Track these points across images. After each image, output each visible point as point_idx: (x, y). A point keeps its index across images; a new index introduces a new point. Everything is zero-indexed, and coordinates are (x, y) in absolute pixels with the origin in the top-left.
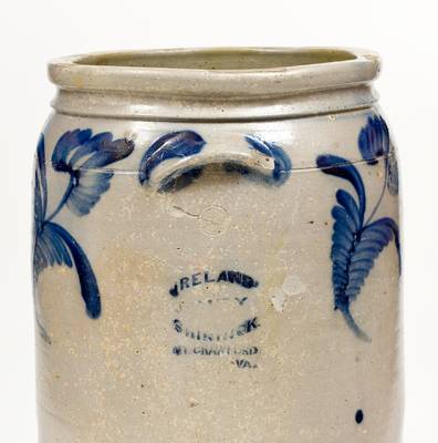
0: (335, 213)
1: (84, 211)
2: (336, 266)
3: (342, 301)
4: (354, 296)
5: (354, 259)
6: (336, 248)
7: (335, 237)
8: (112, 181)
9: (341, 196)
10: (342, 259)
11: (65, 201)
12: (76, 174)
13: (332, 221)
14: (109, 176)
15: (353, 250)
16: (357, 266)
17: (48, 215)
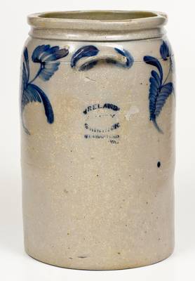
0: (151, 80)
1: (47, 79)
2: (151, 102)
3: (153, 116)
4: (158, 115)
5: (158, 99)
6: (151, 95)
7: (151, 90)
8: (59, 67)
9: (153, 73)
10: (153, 99)
11: (38, 75)
12: (44, 64)
13: (149, 83)
14: (58, 64)
15: (158, 95)
16: (159, 102)
17: (30, 81)
